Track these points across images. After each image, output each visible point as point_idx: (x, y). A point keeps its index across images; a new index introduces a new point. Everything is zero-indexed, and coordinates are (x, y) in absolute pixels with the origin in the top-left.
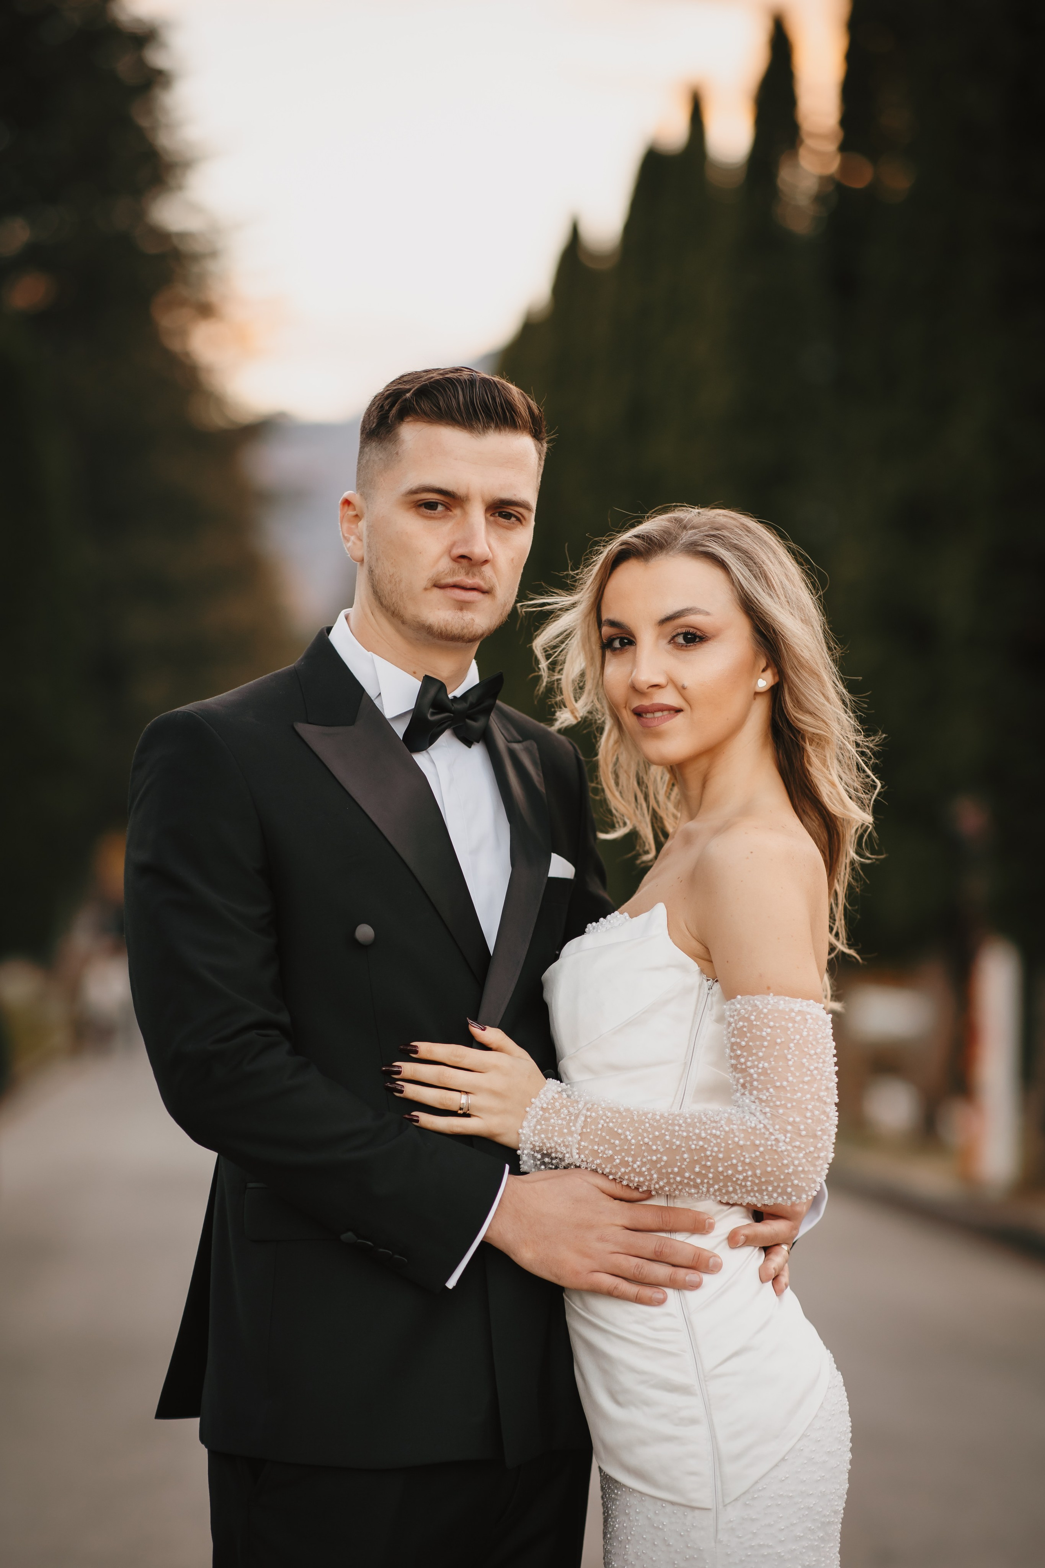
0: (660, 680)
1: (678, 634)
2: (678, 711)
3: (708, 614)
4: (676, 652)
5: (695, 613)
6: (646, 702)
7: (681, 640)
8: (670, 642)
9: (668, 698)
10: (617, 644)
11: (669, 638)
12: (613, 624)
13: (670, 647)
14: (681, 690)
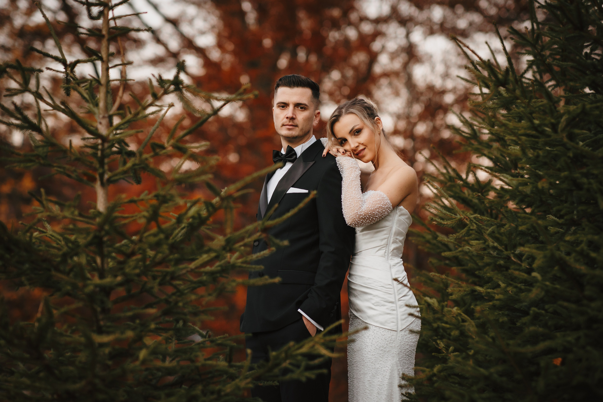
0: (357, 145)
1: (355, 133)
2: (365, 149)
3: (358, 125)
4: (356, 137)
5: (356, 127)
6: (357, 151)
7: (356, 133)
8: (354, 135)
9: (361, 147)
10: (343, 142)
11: (353, 135)
12: (340, 139)
13: (355, 136)
14: (363, 144)
